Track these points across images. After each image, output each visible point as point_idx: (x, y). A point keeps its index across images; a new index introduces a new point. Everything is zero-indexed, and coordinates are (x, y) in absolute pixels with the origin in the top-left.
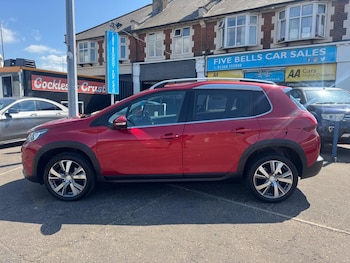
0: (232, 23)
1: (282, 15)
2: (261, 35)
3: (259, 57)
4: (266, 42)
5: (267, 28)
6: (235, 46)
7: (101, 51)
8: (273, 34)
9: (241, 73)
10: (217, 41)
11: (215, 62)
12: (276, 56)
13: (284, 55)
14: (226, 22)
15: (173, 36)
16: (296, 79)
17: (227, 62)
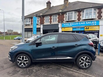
1: (83, 12)
2: (77, 17)
3: (77, 23)
4: (79, 19)
5: (79, 16)
6: (70, 20)
7: (32, 21)
8: (81, 17)
9: (72, 28)
10: (65, 19)
11: (64, 24)
12: (82, 23)
13: (84, 23)
14: (67, 13)
15: (52, 17)
16: (88, 30)
17: (67, 25)
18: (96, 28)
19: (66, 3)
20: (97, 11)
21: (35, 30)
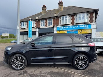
0: (63, 18)
1: (77, 16)
2: (71, 21)
3: (71, 27)
4: (73, 23)
5: (73, 19)
6: (64, 24)
7: (27, 25)
8: (75, 21)
9: (66, 31)
10: (59, 23)
11: (59, 28)
12: (75, 27)
13: (77, 26)
14: (62, 17)
15: (48, 21)
16: (81, 33)
17: (62, 28)
18: (88, 32)
19: (61, 7)
20: (89, 15)
21: (30, 33)
